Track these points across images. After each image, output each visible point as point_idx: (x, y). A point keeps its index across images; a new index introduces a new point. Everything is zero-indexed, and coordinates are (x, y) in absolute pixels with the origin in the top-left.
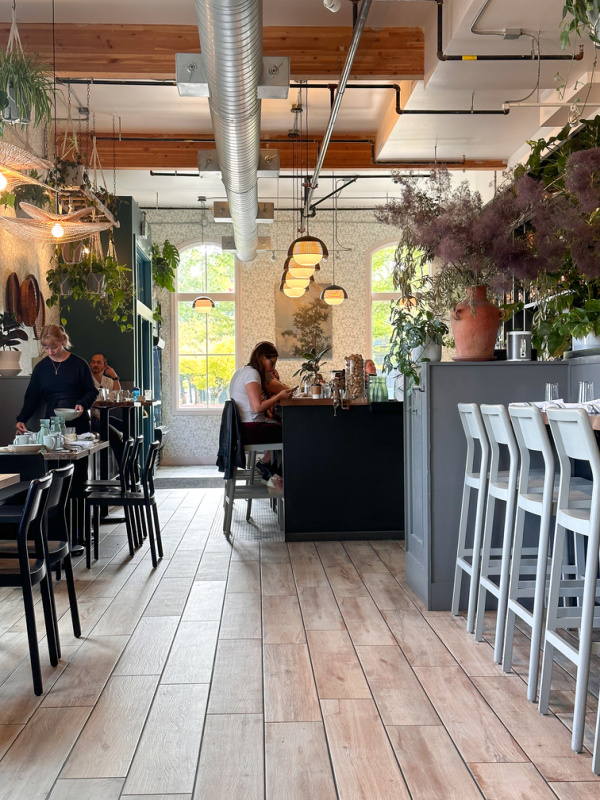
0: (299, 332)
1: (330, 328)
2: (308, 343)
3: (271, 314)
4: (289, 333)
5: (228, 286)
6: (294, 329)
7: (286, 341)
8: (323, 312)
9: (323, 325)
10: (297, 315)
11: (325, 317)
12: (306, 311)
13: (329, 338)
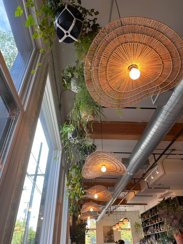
0: (108, 237)
1: (114, 236)
2: (110, 239)
3: (103, 233)
4: (106, 237)
5: (95, 227)
6: (107, 236)
7: (106, 239)
8: (112, 232)
9: (112, 235)
10: (107, 233)
11: (113, 234)
12: (109, 232)
13: (113, 238)
